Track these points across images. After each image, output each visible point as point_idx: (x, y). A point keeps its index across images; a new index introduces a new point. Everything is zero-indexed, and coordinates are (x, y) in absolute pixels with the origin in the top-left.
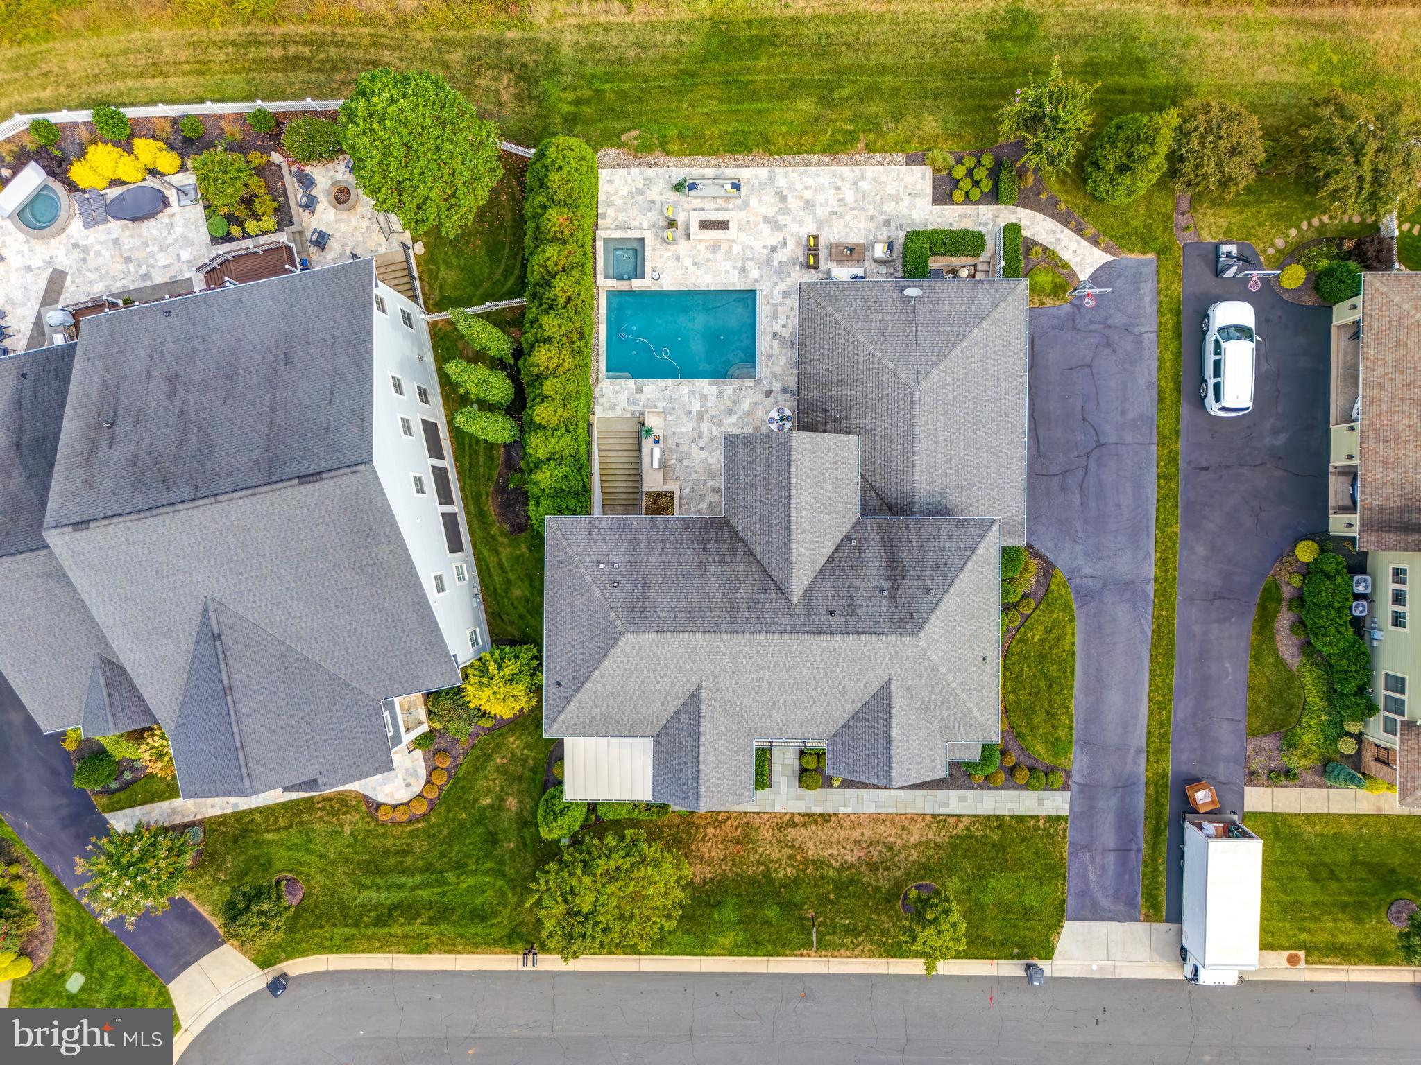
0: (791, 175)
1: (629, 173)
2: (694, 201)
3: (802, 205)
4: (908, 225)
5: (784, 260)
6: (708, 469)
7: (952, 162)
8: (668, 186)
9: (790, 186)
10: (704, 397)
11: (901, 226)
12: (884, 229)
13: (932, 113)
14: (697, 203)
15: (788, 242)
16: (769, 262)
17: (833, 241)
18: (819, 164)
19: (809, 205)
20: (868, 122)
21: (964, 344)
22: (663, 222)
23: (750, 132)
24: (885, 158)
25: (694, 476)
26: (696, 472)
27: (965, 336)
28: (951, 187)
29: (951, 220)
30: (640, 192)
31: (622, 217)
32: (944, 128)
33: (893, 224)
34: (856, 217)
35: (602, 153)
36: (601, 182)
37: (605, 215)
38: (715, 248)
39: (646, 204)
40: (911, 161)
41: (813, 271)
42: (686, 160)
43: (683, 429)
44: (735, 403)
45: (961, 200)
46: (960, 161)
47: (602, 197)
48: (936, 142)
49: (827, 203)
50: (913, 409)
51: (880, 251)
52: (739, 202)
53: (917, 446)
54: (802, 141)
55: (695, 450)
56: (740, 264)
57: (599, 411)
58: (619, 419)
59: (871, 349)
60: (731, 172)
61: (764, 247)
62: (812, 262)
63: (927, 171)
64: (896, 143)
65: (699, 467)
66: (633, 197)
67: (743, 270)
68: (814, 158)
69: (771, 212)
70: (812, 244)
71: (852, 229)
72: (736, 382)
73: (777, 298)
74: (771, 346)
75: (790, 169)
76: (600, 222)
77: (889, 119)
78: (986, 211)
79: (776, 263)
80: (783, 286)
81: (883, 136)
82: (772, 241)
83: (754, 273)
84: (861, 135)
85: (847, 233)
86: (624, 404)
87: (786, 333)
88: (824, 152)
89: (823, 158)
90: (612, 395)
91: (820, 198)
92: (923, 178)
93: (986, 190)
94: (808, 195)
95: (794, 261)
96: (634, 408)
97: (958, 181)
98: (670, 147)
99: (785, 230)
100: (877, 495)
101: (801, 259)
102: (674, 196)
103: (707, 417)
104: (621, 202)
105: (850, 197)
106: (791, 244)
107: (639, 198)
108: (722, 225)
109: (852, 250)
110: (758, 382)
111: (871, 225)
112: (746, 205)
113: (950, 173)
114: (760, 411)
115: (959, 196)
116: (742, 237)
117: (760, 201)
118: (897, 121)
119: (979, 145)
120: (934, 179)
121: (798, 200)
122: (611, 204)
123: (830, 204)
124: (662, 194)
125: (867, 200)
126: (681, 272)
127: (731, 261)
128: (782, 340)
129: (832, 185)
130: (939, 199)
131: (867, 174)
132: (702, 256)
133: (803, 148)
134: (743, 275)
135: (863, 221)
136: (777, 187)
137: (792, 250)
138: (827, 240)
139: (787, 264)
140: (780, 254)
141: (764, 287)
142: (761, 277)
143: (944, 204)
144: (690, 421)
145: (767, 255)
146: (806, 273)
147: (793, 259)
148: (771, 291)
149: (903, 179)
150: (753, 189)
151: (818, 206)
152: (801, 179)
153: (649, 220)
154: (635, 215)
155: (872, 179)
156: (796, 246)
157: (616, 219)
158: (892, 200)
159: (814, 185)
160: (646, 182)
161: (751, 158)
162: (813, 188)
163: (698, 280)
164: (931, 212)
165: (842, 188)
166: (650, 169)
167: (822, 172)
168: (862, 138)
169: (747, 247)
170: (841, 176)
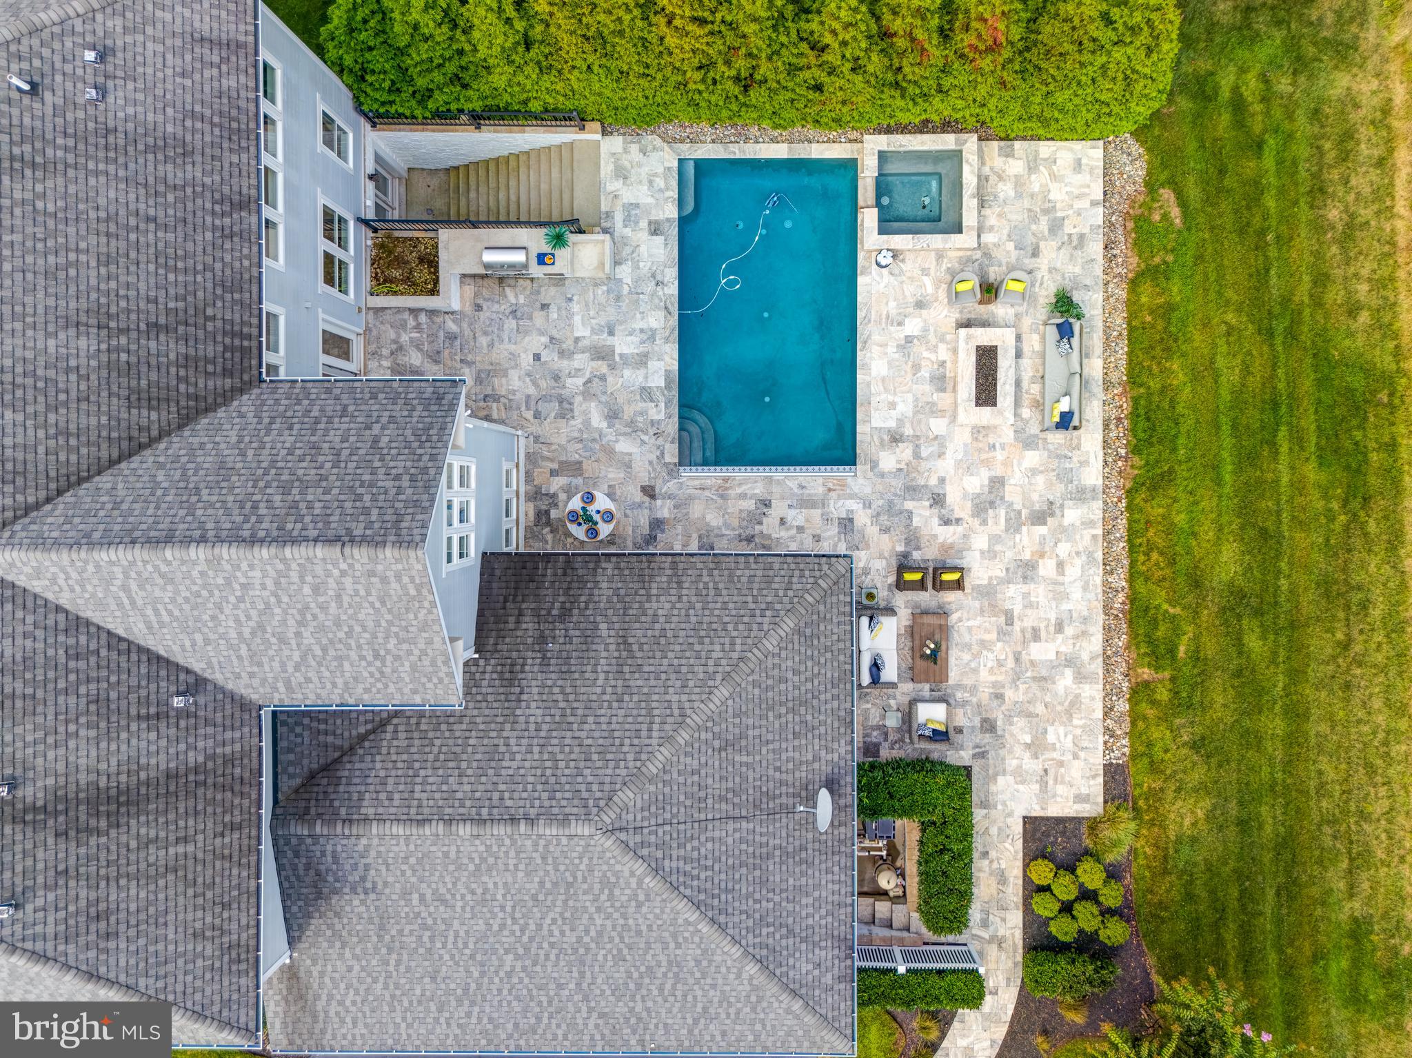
0: (1087, 534)
1: (1094, 204)
2: (1036, 337)
3: (1027, 556)
4: (985, 768)
5: (916, 521)
6: (496, 371)
7: (1110, 858)
8: (1068, 284)
9: (1065, 532)
10: (642, 360)
11: (982, 755)
12: (977, 721)
13: (1210, 816)
14: (1032, 343)
15: (951, 528)
16: (912, 490)
17: (954, 618)
18: (1108, 589)
19: (1026, 570)
20: (1193, 688)
21: (704, 928)
22: (993, 274)
23: (1174, 450)
24: (1119, 721)
25: (483, 341)
26: (491, 345)
27: (723, 928)
28: (1061, 855)
29: (993, 854)
30: (1056, 226)
31: (1005, 190)
32: (1179, 840)
33: (987, 738)
34: (1000, 664)
35: (1136, 149)
36: (1077, 146)
37: (1010, 154)
38: (941, 381)
39: (1030, 239)
40: (1113, 773)
41: (892, 579)
42: (1120, 320)
43: (577, 319)
44: (632, 422)
45: (1034, 877)
46: (1113, 874)
47: (1045, 149)
48: (1152, 823)
49: (1030, 605)
50: (551, 818)
51: (931, 714)
52: (1034, 429)
53: (465, 830)
54: (1155, 556)
55: (536, 342)
56: (908, 431)
57: (614, 144)
58: (597, 186)
59: (695, 719)
60: (1094, 412)
61: (942, 481)
62: (908, 577)
63: (1093, 807)
64: (1150, 745)
65: (501, 352)
66: (1046, 212)
67: (896, 438)
68: (1120, 580)
69: (1012, 494)
70: (947, 577)
71: (976, 656)
72: (672, 427)
73: (839, 508)
74: (743, 496)
75: (1099, 532)
76: (995, 144)
77: (1198, 730)
78: (1011, 926)
79: (909, 505)
80: (862, 518)
81: (1163, 719)
82: (953, 496)
83: (889, 461)
84: (1167, 674)
85: (968, 646)
86: (628, 196)
87: (769, 526)
88: (1133, 599)
89: (1121, 597)
90: (645, 170)
91: (1040, 593)
92: (1079, 798)
93: (1053, 929)
94: (1047, 568)
95: (913, 539)
96: (619, 217)
97: (1072, 869)
98: (1146, 289)
99: (976, 522)
100: (362, 738)
101: (916, 555)
102: (1046, 293)
103: (603, 367)
104: (1036, 187)
105: (1042, 652)
106: (947, 534)
107: (1043, 225)
108: (986, 394)
109: (934, 656)
110: (672, 471)
111: (984, 694)
112: (1029, 443)
113: (1087, 853)
114: (614, 474)
115: (1043, 872)
116: (962, 437)
117: (1034, 472)
118: (1195, 746)
119: (1145, 910)
120: (1077, 820)
121: (1036, 548)
122: (1032, 168)
123: (1029, 612)
124: (1052, 270)
125: (1034, 686)
126: (893, 312)
127: (915, 413)
128: (756, 518)
129: (1065, 616)
130: (1035, 830)
131: (1087, 687)
132: (926, 354)
133: (1142, 558)
134: (886, 438)
135: (993, 678)
136: (1062, 506)
137: (935, 536)
138: (954, 606)
139: (907, 526)
140: (927, 513)
141: (861, 481)
142: (882, 475)
143: (1025, 841)
144: (593, 331)
145: (926, 486)
146: (889, 565)
147: (918, 539)
148: (852, 496)
149: (1076, 756)
150: (1058, 457)
151: (1025, 588)
152: (1078, 553)
153: (997, 245)
154: (1009, 216)
155: (1078, 696)
156: (942, 545)
157: (1000, 178)
158: (1035, 738)
159: (1067, 579)
160: (1075, 238)
161: (1123, 452)
162: (1060, 579)
163: (875, 349)
164: (1010, 814)
165: (1060, 637)
166: (1102, 246)
167: (1091, 596)
168: (1159, 676)
169: (942, 446)
170: (1084, 633)
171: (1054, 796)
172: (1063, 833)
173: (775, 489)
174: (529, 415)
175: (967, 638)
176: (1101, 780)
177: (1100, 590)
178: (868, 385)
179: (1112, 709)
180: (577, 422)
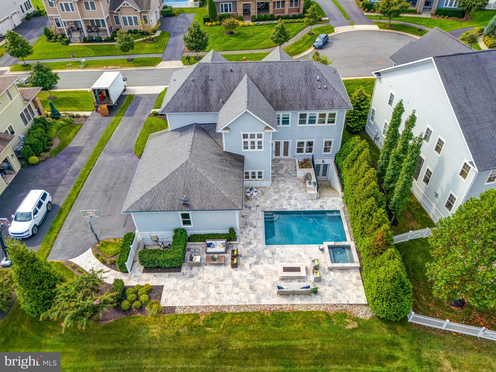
0: (247, 301)
1: (348, 301)
3: (240, 285)
4: (180, 276)
5: (251, 258)
6: (284, 182)
8: (321, 294)
9: (247, 294)
11: (183, 274)
12: (194, 273)
13: (154, 337)
16: (259, 257)
17: (223, 268)
18: (229, 307)
19: (236, 284)
21: (161, 179)
23: (273, 325)
24: (188, 310)
26: (290, 181)
27: (160, 183)
29: (154, 278)
30: (339, 291)
31: (347, 277)
32: (148, 328)
33: (188, 276)
34: (209, 279)
35: (368, 316)
36: (364, 297)
37: (357, 278)
39: (334, 284)
40: (172, 309)
42: (313, 309)
43: (298, 194)
44: (274, 203)
47: (362, 288)
51: (197, 258)
54: (240, 319)
55: (291, 188)
56: (275, 256)
60: (284, 302)
61: (262, 264)
65: (289, 183)
66: (343, 288)
67: (273, 253)
68: (232, 310)
69: (258, 281)
71: (212, 273)
72: (274, 210)
73: (254, 242)
75: (247, 304)
76: (360, 275)
77: (182, 334)
79: (255, 256)
80: (251, 247)
81: (188, 323)
82: (258, 267)
83: (267, 252)
84: (202, 324)
85: (215, 271)
86: (328, 202)
87: (249, 228)
88: (226, 314)
89: (227, 310)
90: (335, 204)
91: (229, 288)
92: (166, 300)
94: (236, 290)
95: (245, 257)
96: (323, 201)
98: (324, 316)
99: (250, 272)
102: (317, 287)
103: (287, 198)
105: (212, 289)
106: (247, 266)
107: (339, 287)
108: (287, 269)
110: (263, 210)
111: (200, 275)
112: (273, 285)
116: (273, 268)
117: (265, 286)
118: (178, 334)
120: (160, 299)
121: (243, 287)
122: (355, 284)
123: (224, 285)
124: (326, 290)
125: (202, 287)
126: (308, 252)
127: (281, 258)
128: (251, 225)
129: (222, 295)
130: (159, 288)
131: (200, 301)
132: (297, 260)
133: (239, 316)
134: (273, 251)
135: (205, 277)
136: (255, 293)
137: (246, 263)
138: (226, 267)
139: (249, 256)
140: (253, 260)
141: (261, 246)
142: (263, 250)
143: (156, 286)
144: (295, 197)
145: (260, 260)
147: (246, 259)
148: (257, 244)
149: (179, 298)
150: (270, 292)
151: (231, 284)
152: (241, 298)
153: (330, 276)
154: (339, 279)
155: (197, 299)
156: (244, 264)
157: (350, 276)
158: (187, 288)
159: (233, 295)
160: (336, 296)
161: (272, 309)
162: (233, 293)
163: (297, 249)
164: (165, 282)
165: (216, 294)
166: (335, 303)
167: (228, 302)
168: (201, 322)
169: (272, 264)
170: (216, 300)
171: (168, 293)
172: (157, 295)
173: (259, 229)
174: (275, 187)
175: (217, 271)
176: (171, 305)
177: (229, 304)
178: (287, 247)
179: (193, 308)
180: (274, 194)
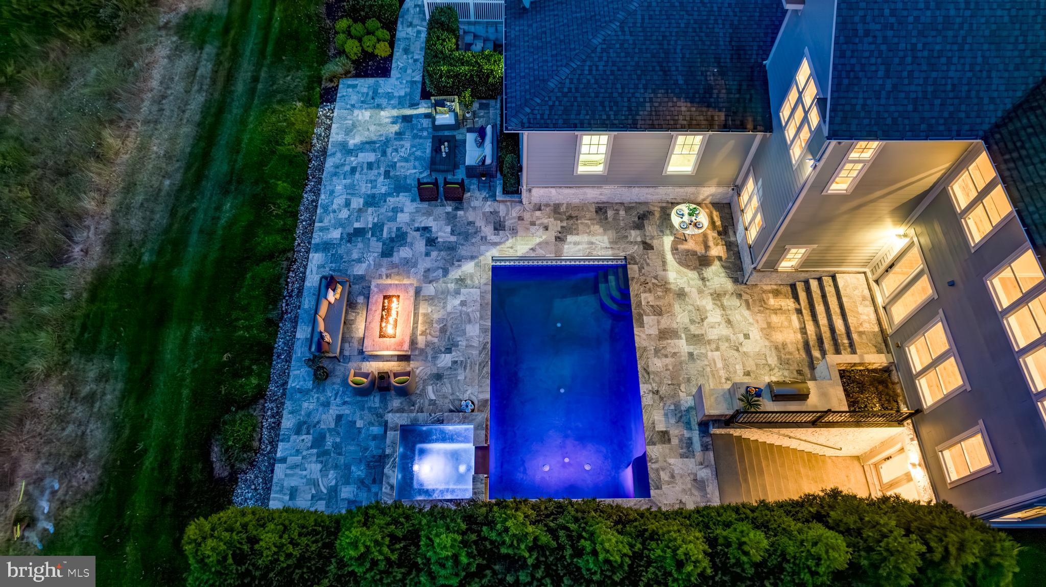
0: (326, 223)
1: (283, 461)
3: (370, 210)
4: (411, 99)
5: (448, 229)
8: (316, 393)
9: (340, 224)
10: (664, 335)
12: (414, 121)
15: (423, 225)
16: (451, 248)
18: (317, 193)
19: (372, 202)
24: (322, 123)
29: (411, 61)
31: (359, 471)
32: (296, 70)
34: (396, 150)
39: (342, 430)
40: (330, 99)
41: (467, 192)
44: (666, 291)
47: (320, 508)
49: (372, 182)
55: (750, 347)
58: (719, 473)
61: (428, 254)
67: (461, 281)
68: (308, 198)
69: (376, 246)
71: (412, 154)
72: (634, 288)
74: (577, 244)
75: (317, 224)
79: (453, 239)
80: (487, 231)
82: (420, 245)
85: (416, 159)
86: (691, 464)
87: (556, 226)
88: (301, 187)
89: (308, 188)
91: (365, 189)
92: (354, 87)
94: (357, 203)
95: (451, 219)
96: (697, 446)
98: (252, 392)
99: (404, 229)
101: (450, 208)
103: (694, 329)
104: (332, 474)
105: (367, 157)
106: (426, 221)
107: (329, 442)
110: (631, 260)
111: (409, 135)
115: (382, 52)
117: (359, 261)
120: (356, 76)
121: (364, 214)
122: (334, 491)
123: (373, 178)
124: (327, 405)
126: (460, 371)
127: (446, 298)
128: (566, 230)
129: (349, 176)
131: (340, 140)
132: (435, 340)
134: (469, 282)
135: (402, 143)
136: (341, 240)
137: (434, 220)
139: (454, 226)
140: (440, 234)
141: (489, 253)
142: (473, 257)
143: (390, 67)
144: (705, 356)
145: (440, 250)
146: (469, 203)
147: (448, 219)
148: (495, 243)
149: (353, 106)
151: (374, 191)
152: (334, 212)
154: (358, 449)
155: (347, 134)
156: (430, 215)
157: (362, 482)
159: (344, 197)
160: (304, 431)
161: (293, 275)
162: (349, 197)
163: (476, 343)
164: (397, 79)
165: (354, 165)
166: (283, 425)
167: (329, 188)
169: (426, 277)
170: (337, 167)
171: (369, 87)
173: (553, 248)
175: (417, 163)
176: (339, 96)
177: (323, 191)
178: (481, 318)
179: (326, 129)
